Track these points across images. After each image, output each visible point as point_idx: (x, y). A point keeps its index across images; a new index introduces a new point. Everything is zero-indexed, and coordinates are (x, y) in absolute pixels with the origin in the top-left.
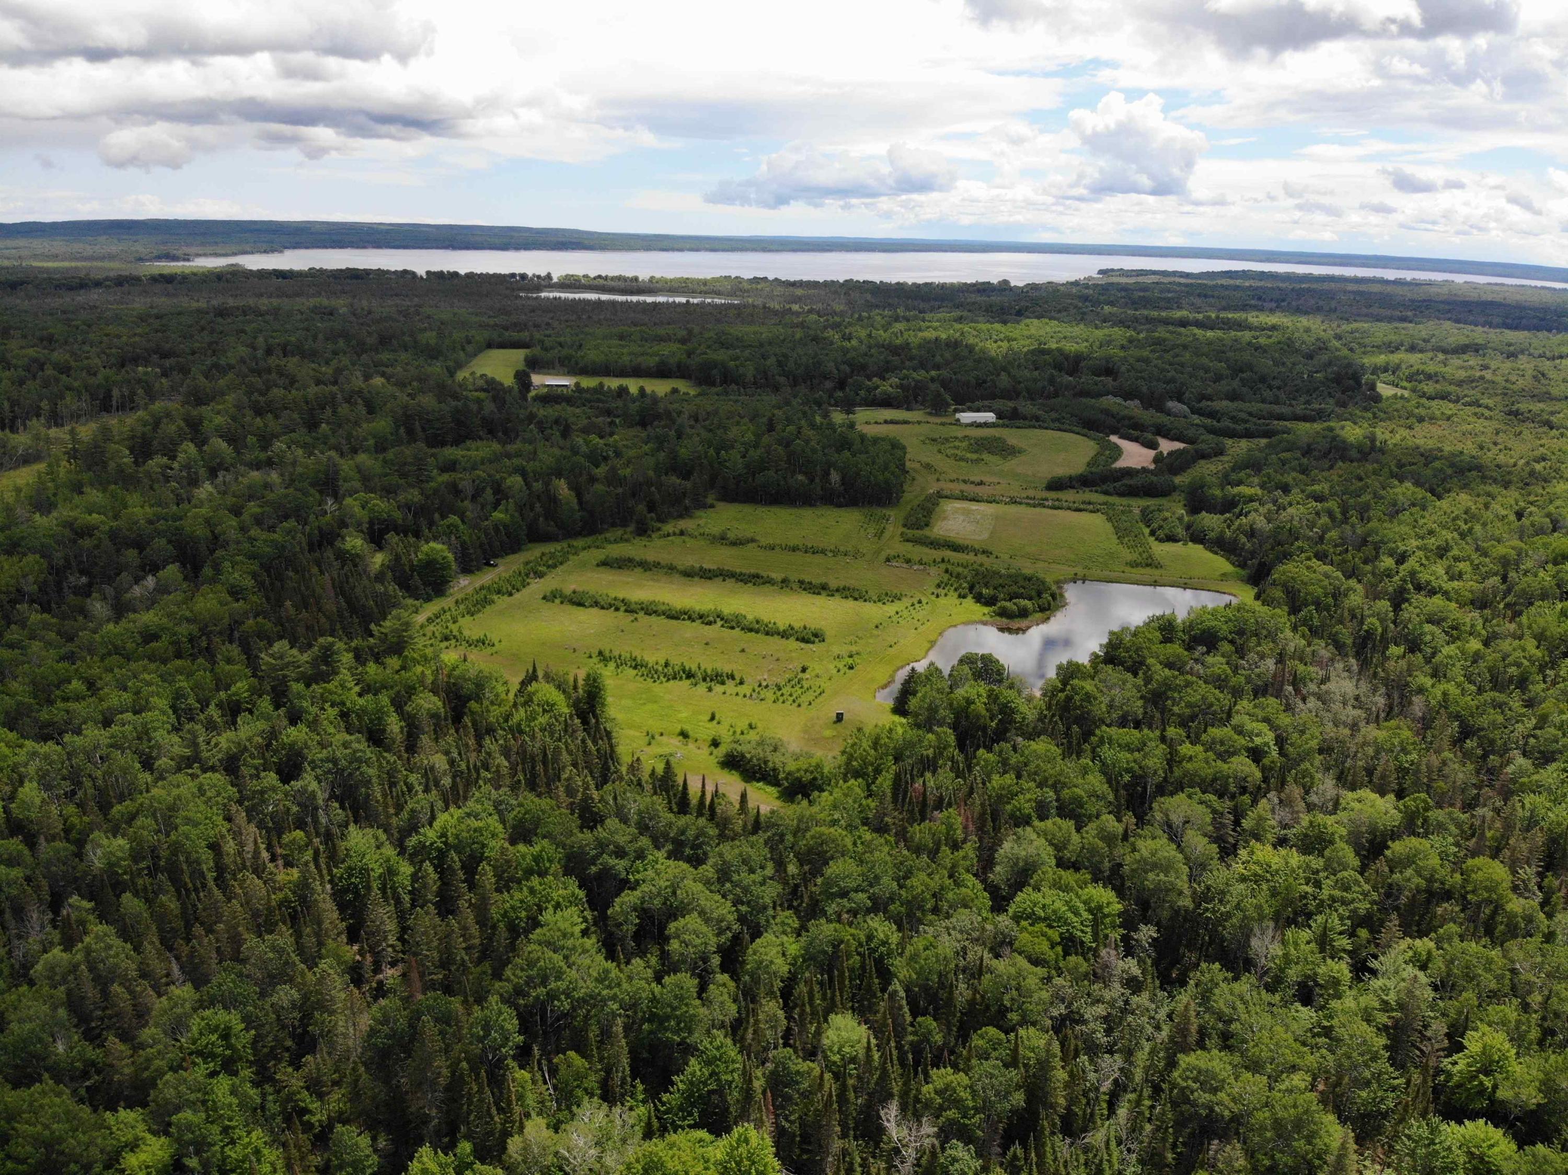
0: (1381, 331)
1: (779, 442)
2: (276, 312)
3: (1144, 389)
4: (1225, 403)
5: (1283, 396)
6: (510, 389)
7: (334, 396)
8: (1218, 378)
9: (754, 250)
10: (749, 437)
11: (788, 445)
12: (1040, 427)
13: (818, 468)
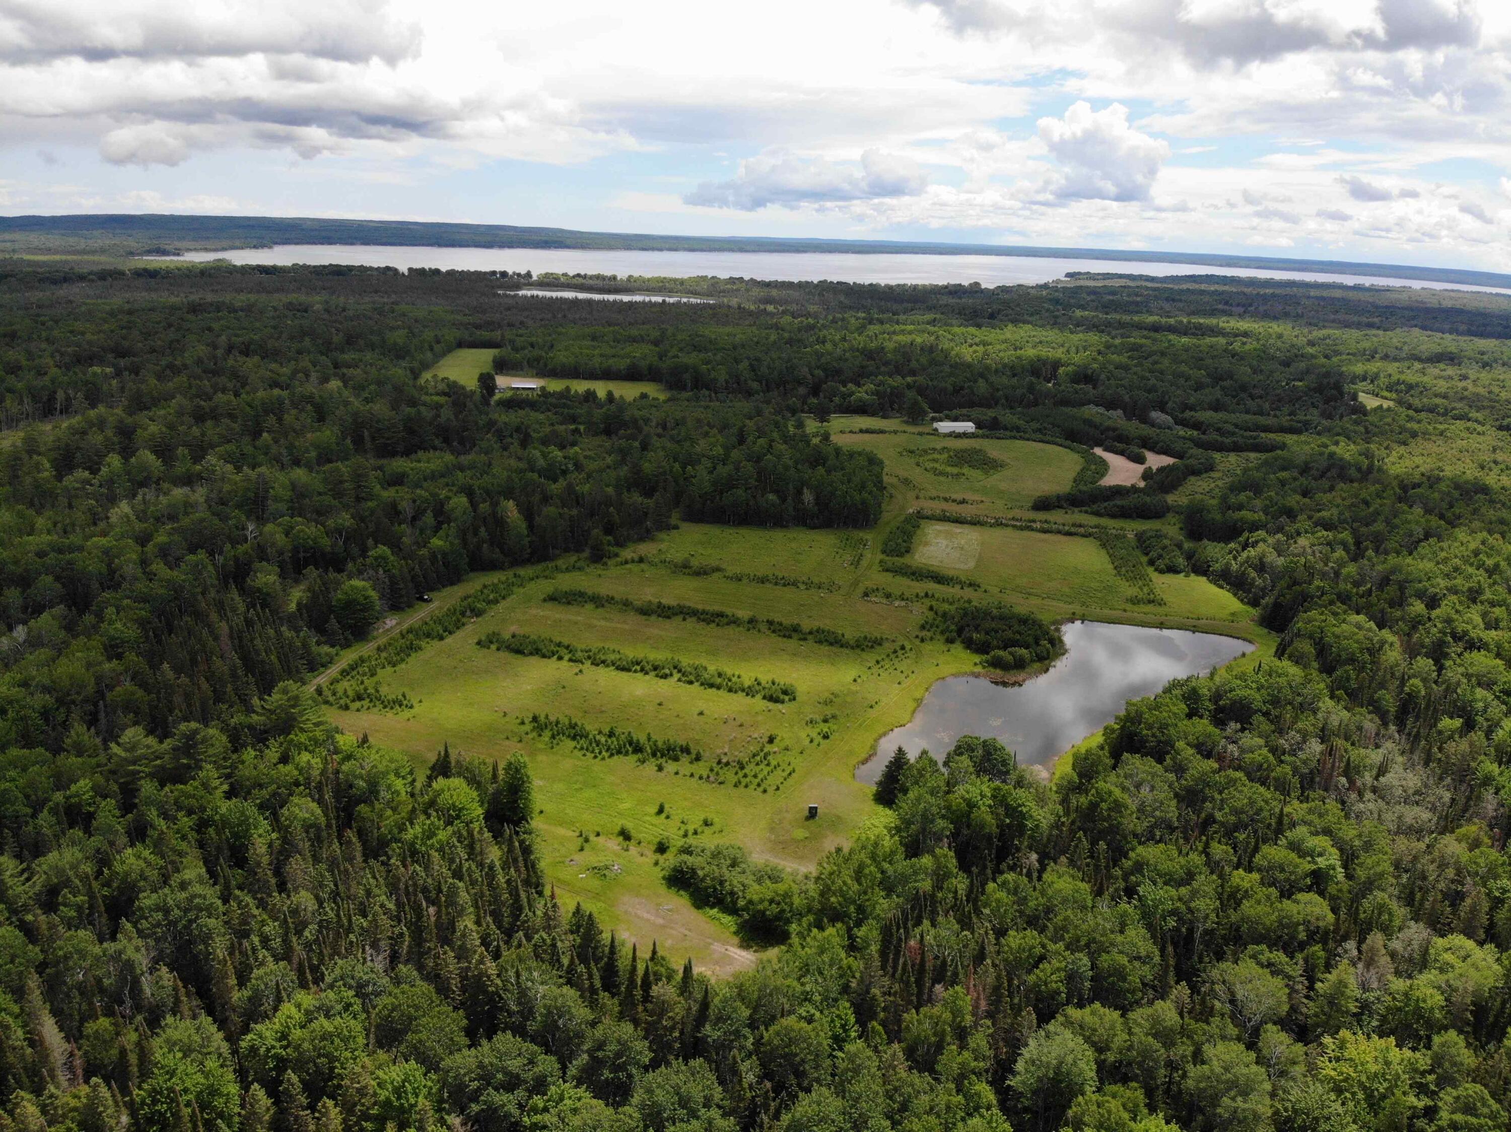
0: (1351, 338)
1: (750, 457)
2: (249, 309)
3: (1127, 398)
4: (1210, 413)
5: (1267, 406)
6: (473, 393)
7: (280, 401)
8: (1199, 387)
9: (731, 250)
10: (719, 450)
11: (758, 460)
12: (1021, 438)
13: (791, 486)
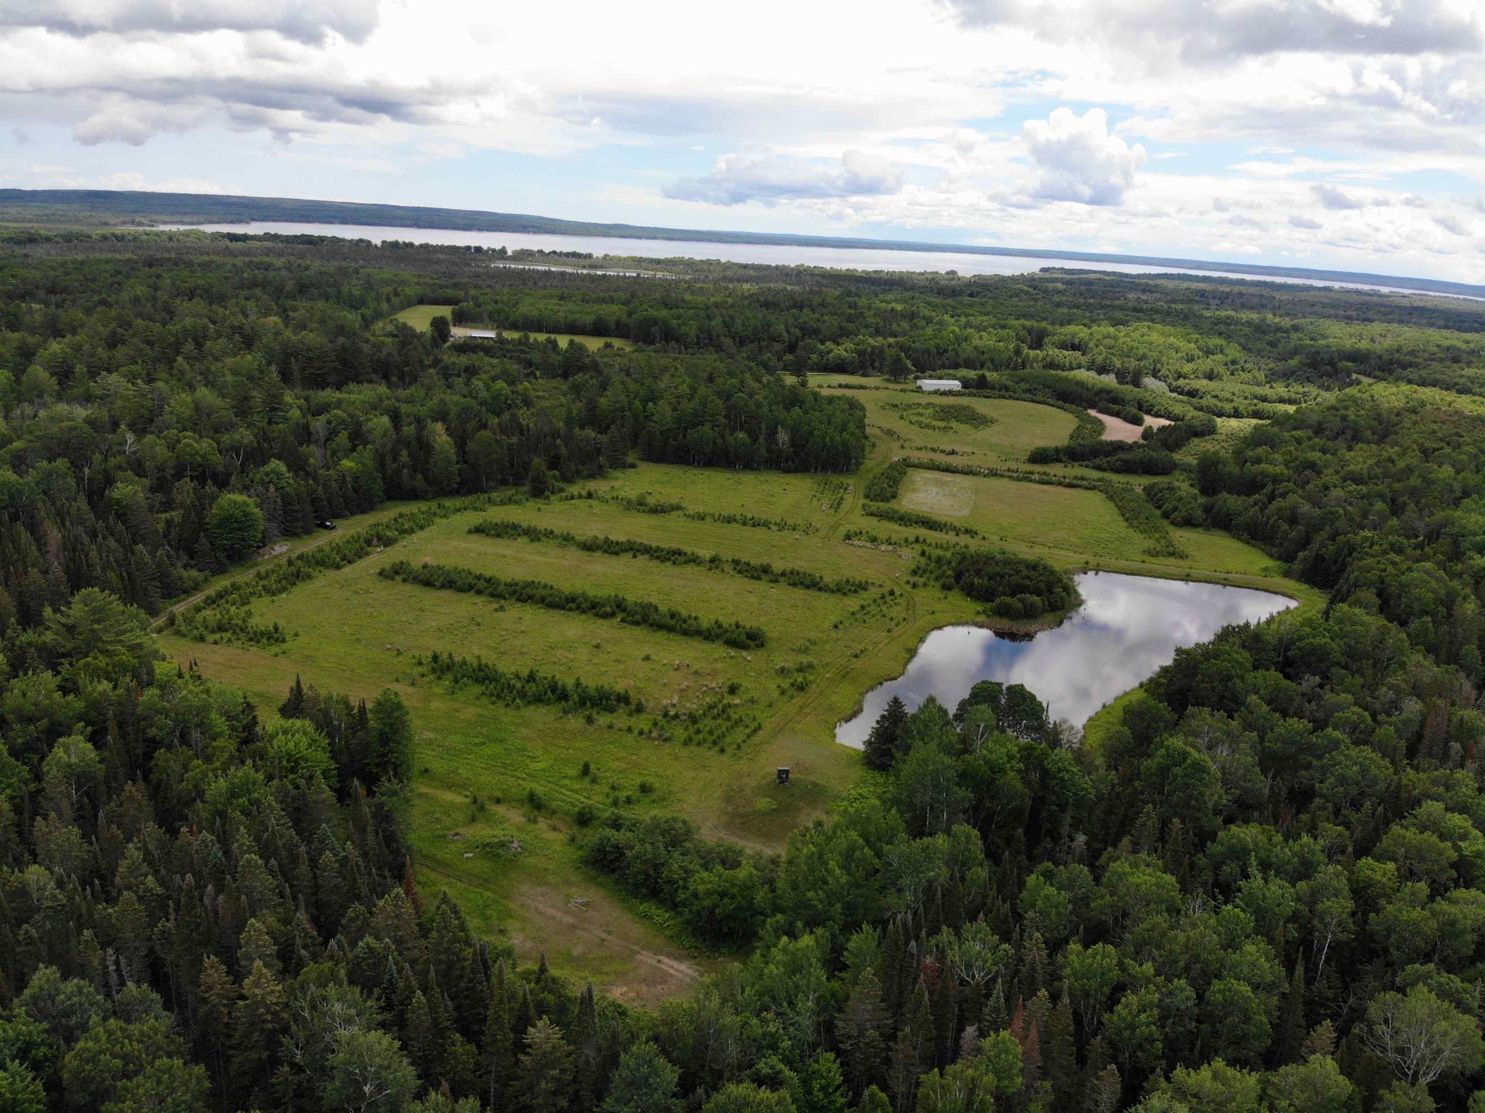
1: (719, 394)
3: (1118, 364)
4: (1205, 382)
5: (1262, 378)
8: (1190, 358)
10: (684, 389)
11: (728, 398)
12: (1010, 397)
13: (763, 425)
